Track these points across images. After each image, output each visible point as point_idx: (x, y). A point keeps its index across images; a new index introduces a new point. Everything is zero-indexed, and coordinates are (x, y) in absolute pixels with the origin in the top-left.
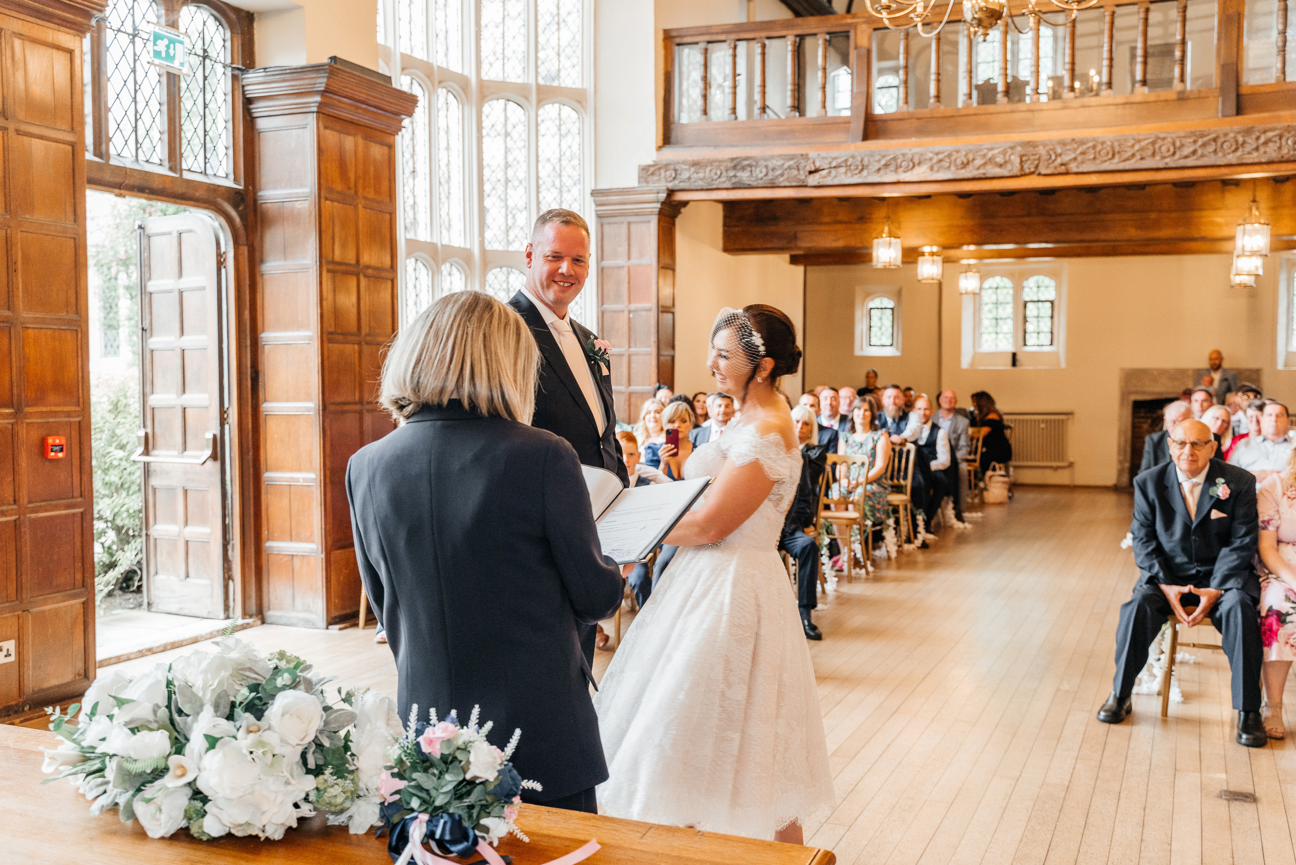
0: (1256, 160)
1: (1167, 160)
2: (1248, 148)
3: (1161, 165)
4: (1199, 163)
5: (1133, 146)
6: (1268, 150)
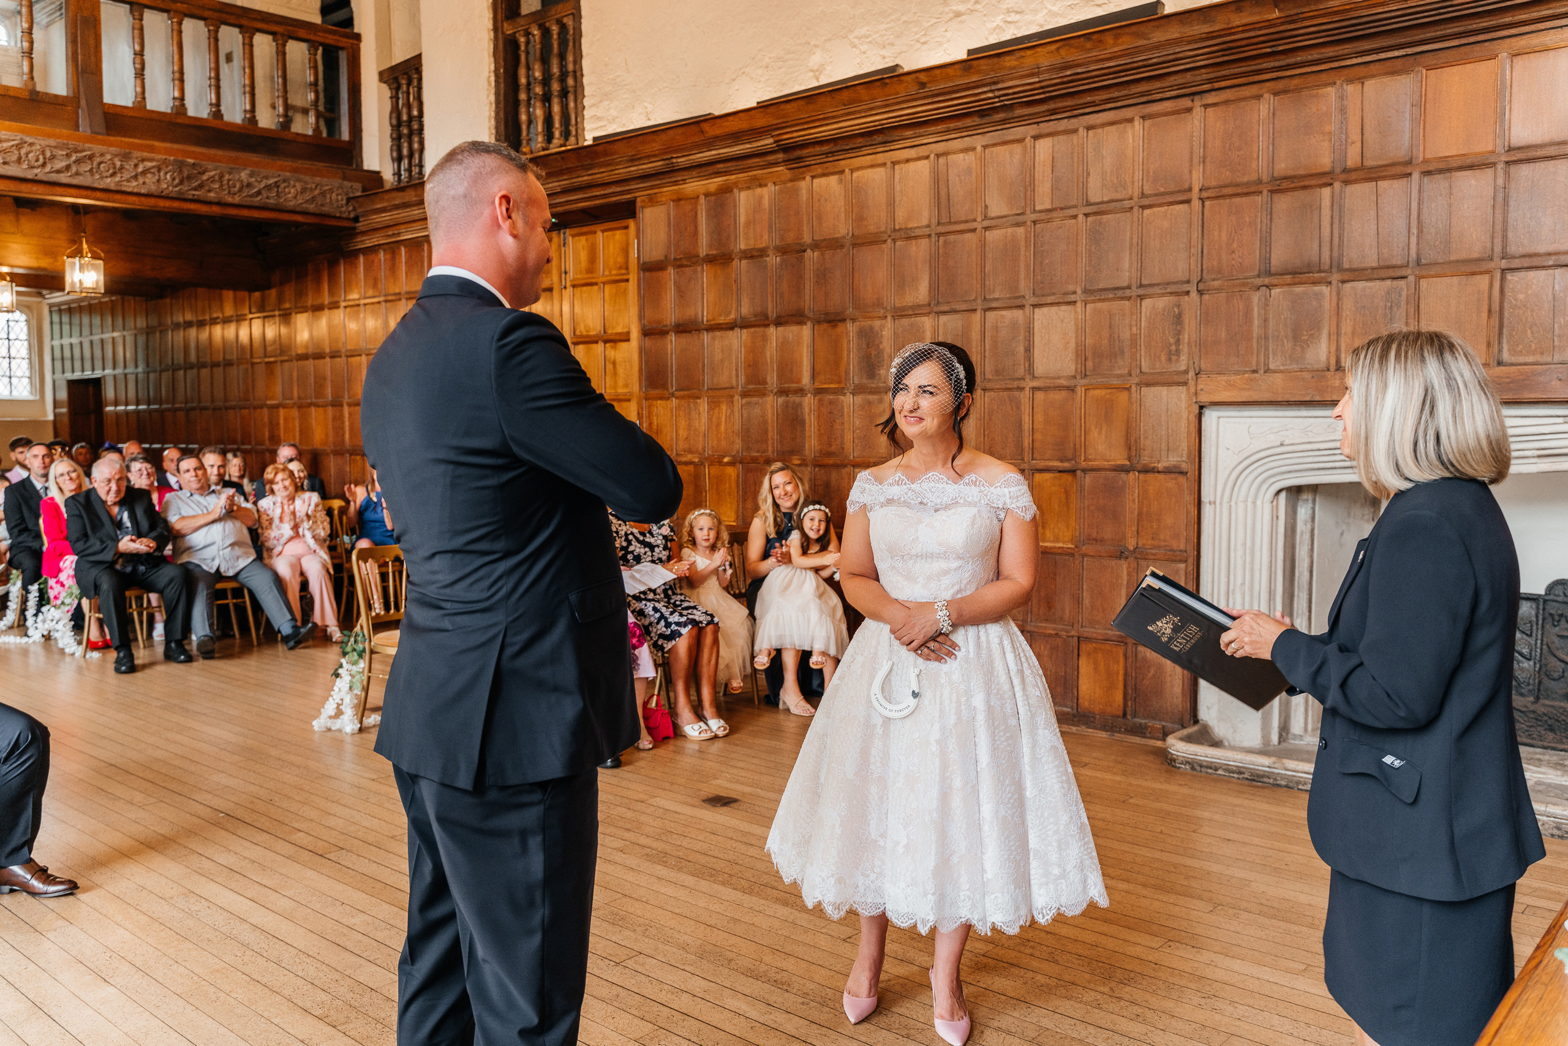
0: (135, 190)
1: (36, 171)
2: (126, 175)
3: (29, 176)
4: (75, 181)
6: (147, 181)
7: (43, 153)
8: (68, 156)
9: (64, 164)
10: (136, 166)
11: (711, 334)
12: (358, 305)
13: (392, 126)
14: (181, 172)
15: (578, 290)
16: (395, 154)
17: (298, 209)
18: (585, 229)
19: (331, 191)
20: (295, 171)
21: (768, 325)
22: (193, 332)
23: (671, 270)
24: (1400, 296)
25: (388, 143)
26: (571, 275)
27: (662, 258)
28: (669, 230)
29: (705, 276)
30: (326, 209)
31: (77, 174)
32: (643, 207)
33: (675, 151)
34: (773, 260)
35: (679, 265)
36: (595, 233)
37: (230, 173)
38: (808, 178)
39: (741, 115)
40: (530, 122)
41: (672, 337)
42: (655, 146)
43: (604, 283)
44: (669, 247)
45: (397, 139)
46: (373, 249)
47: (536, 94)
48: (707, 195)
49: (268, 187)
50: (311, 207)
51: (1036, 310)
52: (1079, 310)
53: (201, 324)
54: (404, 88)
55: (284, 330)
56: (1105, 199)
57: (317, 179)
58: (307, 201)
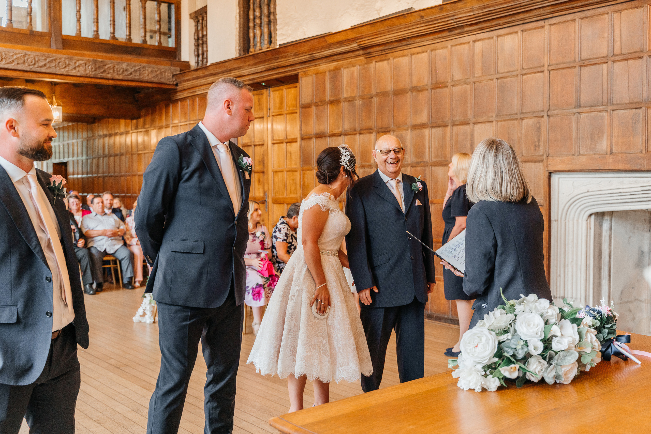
0: (75, 74)
1: (31, 67)
2: (71, 67)
3: (28, 69)
4: (48, 71)
5: (13, 56)
6: (80, 70)
7: (34, 59)
8: (45, 59)
9: (43, 63)
10: (75, 63)
11: (331, 138)
12: (178, 126)
13: (195, 39)
14: (95, 65)
15: (275, 118)
16: (196, 53)
17: (150, 81)
18: (278, 88)
19: (165, 72)
20: (149, 63)
21: (355, 134)
22: (107, 139)
23: (313, 108)
24: (639, 117)
25: (193, 47)
26: (272, 110)
27: (310, 102)
28: (313, 89)
29: (329, 109)
30: (163, 80)
31: (49, 68)
32: (302, 77)
33: (314, 50)
34: (358, 102)
35: (317, 105)
36: (282, 90)
37: (118, 65)
38: (374, 62)
39: (342, 32)
40: (254, 37)
41: (314, 140)
42: (306, 47)
43: (286, 114)
44: (313, 97)
45: (197, 46)
46: (184, 99)
47: (257, 23)
48: (330, 71)
49: (136, 71)
50: (156, 80)
51: (475, 125)
52: (494, 125)
53: (110, 135)
54: (201, 21)
55: (146, 138)
56: (506, 71)
57: (159, 66)
58: (154, 77)
